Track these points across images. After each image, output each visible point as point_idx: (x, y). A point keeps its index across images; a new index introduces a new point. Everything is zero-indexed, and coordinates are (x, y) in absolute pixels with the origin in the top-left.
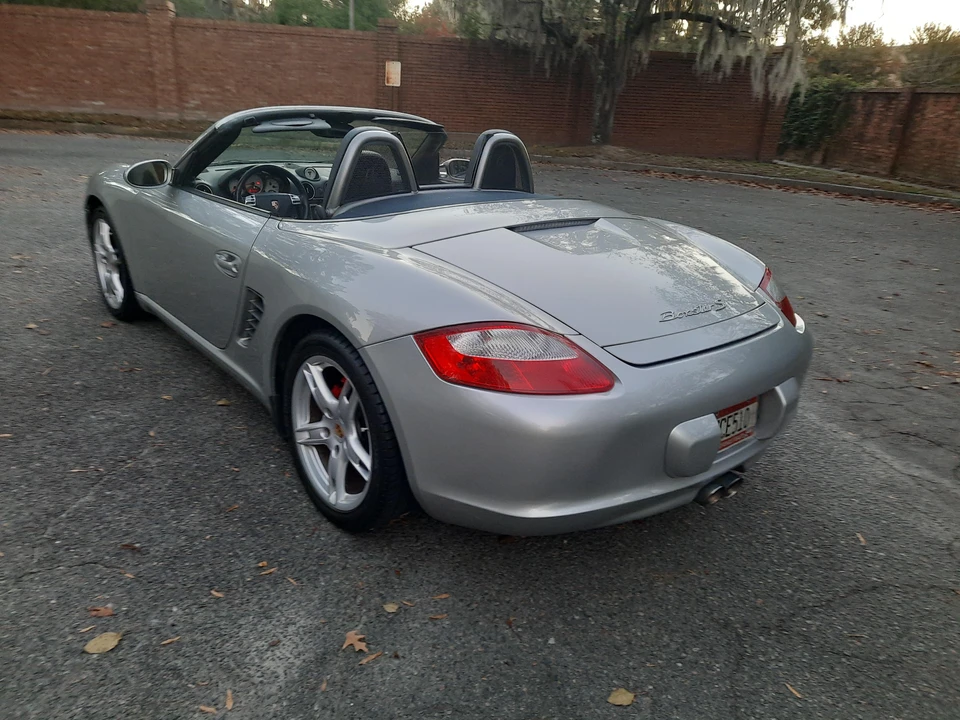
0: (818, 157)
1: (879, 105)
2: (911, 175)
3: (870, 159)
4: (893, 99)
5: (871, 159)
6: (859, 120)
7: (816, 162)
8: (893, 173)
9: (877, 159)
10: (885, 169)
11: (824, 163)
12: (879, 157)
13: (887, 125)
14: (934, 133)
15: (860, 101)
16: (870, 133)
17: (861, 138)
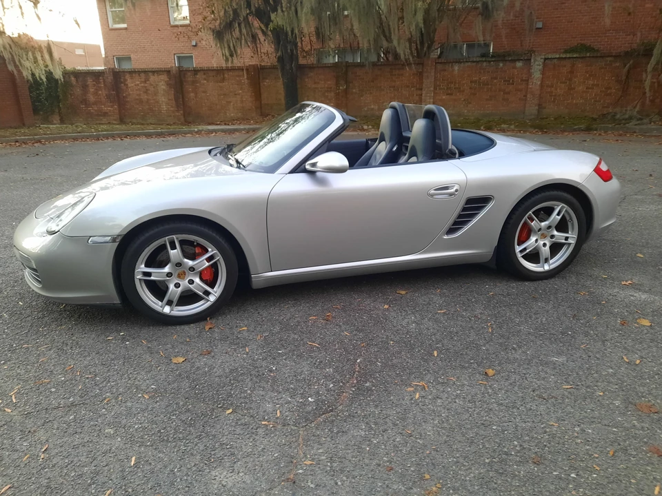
0: (56, 118)
1: (90, 81)
2: (134, 121)
3: (98, 115)
4: (100, 76)
5: (101, 115)
6: (78, 91)
7: (55, 122)
8: (122, 121)
9: (105, 114)
10: (115, 120)
11: (62, 121)
12: (107, 113)
13: (103, 93)
14: (139, 95)
15: (73, 79)
16: (92, 98)
17: (85, 102)
